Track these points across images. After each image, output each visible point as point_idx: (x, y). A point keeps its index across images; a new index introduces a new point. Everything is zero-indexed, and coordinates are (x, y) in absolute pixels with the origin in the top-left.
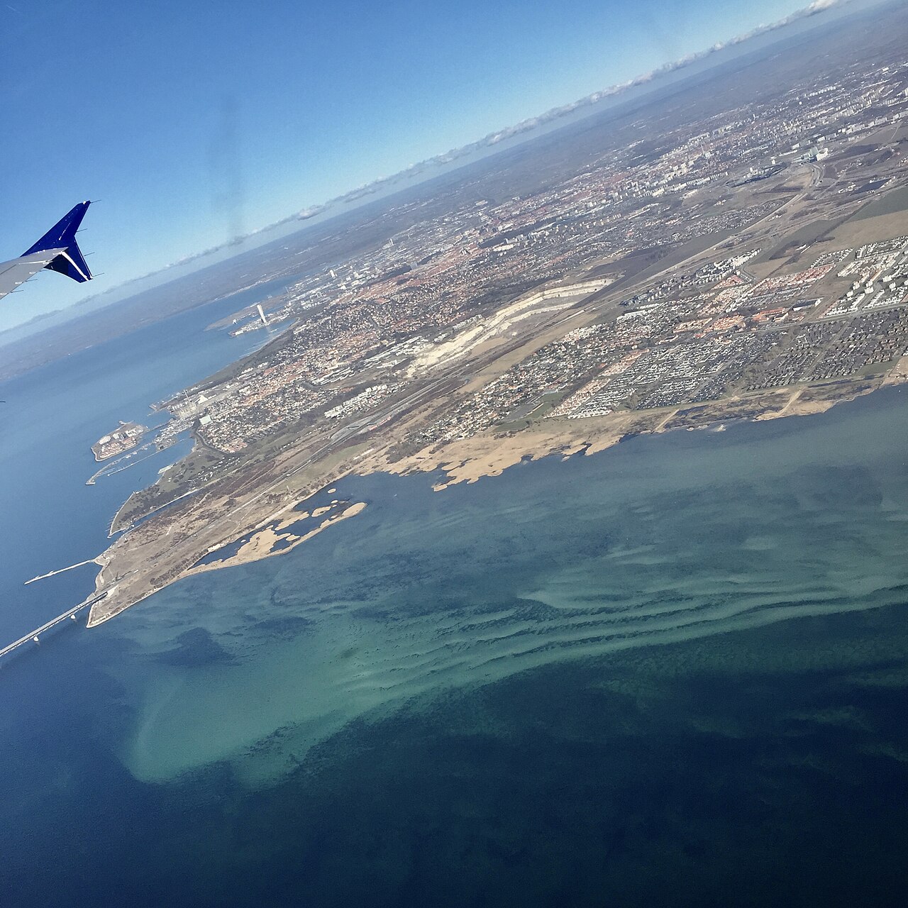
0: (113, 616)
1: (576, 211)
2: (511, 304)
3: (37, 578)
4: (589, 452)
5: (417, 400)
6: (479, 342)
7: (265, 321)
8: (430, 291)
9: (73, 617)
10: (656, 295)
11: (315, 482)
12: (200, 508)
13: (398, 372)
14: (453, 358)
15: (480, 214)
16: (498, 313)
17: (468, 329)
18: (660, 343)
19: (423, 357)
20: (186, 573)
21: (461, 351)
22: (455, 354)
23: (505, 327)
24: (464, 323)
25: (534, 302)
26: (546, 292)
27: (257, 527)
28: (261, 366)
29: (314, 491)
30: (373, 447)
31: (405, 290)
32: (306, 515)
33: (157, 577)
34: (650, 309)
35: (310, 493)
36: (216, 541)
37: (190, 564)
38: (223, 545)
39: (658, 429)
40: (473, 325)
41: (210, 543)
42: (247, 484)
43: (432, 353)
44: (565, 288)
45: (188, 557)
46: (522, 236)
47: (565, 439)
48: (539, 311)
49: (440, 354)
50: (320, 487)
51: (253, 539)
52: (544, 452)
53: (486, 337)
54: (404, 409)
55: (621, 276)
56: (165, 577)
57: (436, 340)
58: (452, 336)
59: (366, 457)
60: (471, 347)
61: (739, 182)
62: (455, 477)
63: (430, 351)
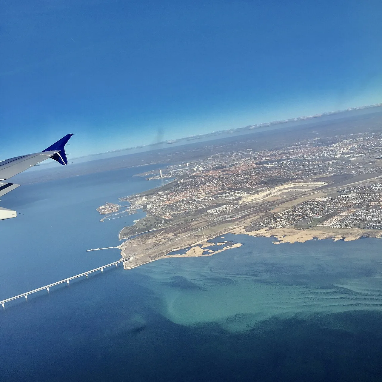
0: (135, 267)
1: (299, 158)
2: (281, 185)
3: (92, 250)
4: (345, 240)
5: (250, 212)
6: (269, 197)
7: (161, 177)
8: (238, 176)
9: (116, 265)
10: (354, 191)
11: (214, 233)
12: (161, 235)
13: (236, 202)
14: (258, 201)
15: (251, 153)
16: (276, 188)
17: (264, 191)
18: (364, 207)
19: (245, 198)
20: (163, 257)
21: (262, 199)
22: (259, 199)
23: (280, 193)
24: (262, 189)
25: (291, 186)
26: (296, 183)
27: (192, 245)
28: (167, 191)
29: (214, 237)
30: (237, 225)
31: (226, 174)
32: (213, 244)
33: (151, 256)
34: (353, 195)
35: (212, 237)
36: (175, 248)
37: (165, 254)
38: (178, 249)
39: (378, 237)
40: (266, 190)
41: (172, 248)
42: (180, 230)
43: (250, 197)
44: (305, 183)
45: (164, 251)
46: (276, 163)
47: (331, 234)
48: (294, 190)
49: (253, 198)
50: (217, 236)
51: (192, 249)
52: (324, 237)
53: (272, 196)
54: (245, 214)
55: (332, 182)
56: (155, 256)
57: (250, 193)
58: (257, 192)
59: (234, 228)
60: (266, 198)
61: (376, 158)
62: (283, 241)
63: (249, 196)
